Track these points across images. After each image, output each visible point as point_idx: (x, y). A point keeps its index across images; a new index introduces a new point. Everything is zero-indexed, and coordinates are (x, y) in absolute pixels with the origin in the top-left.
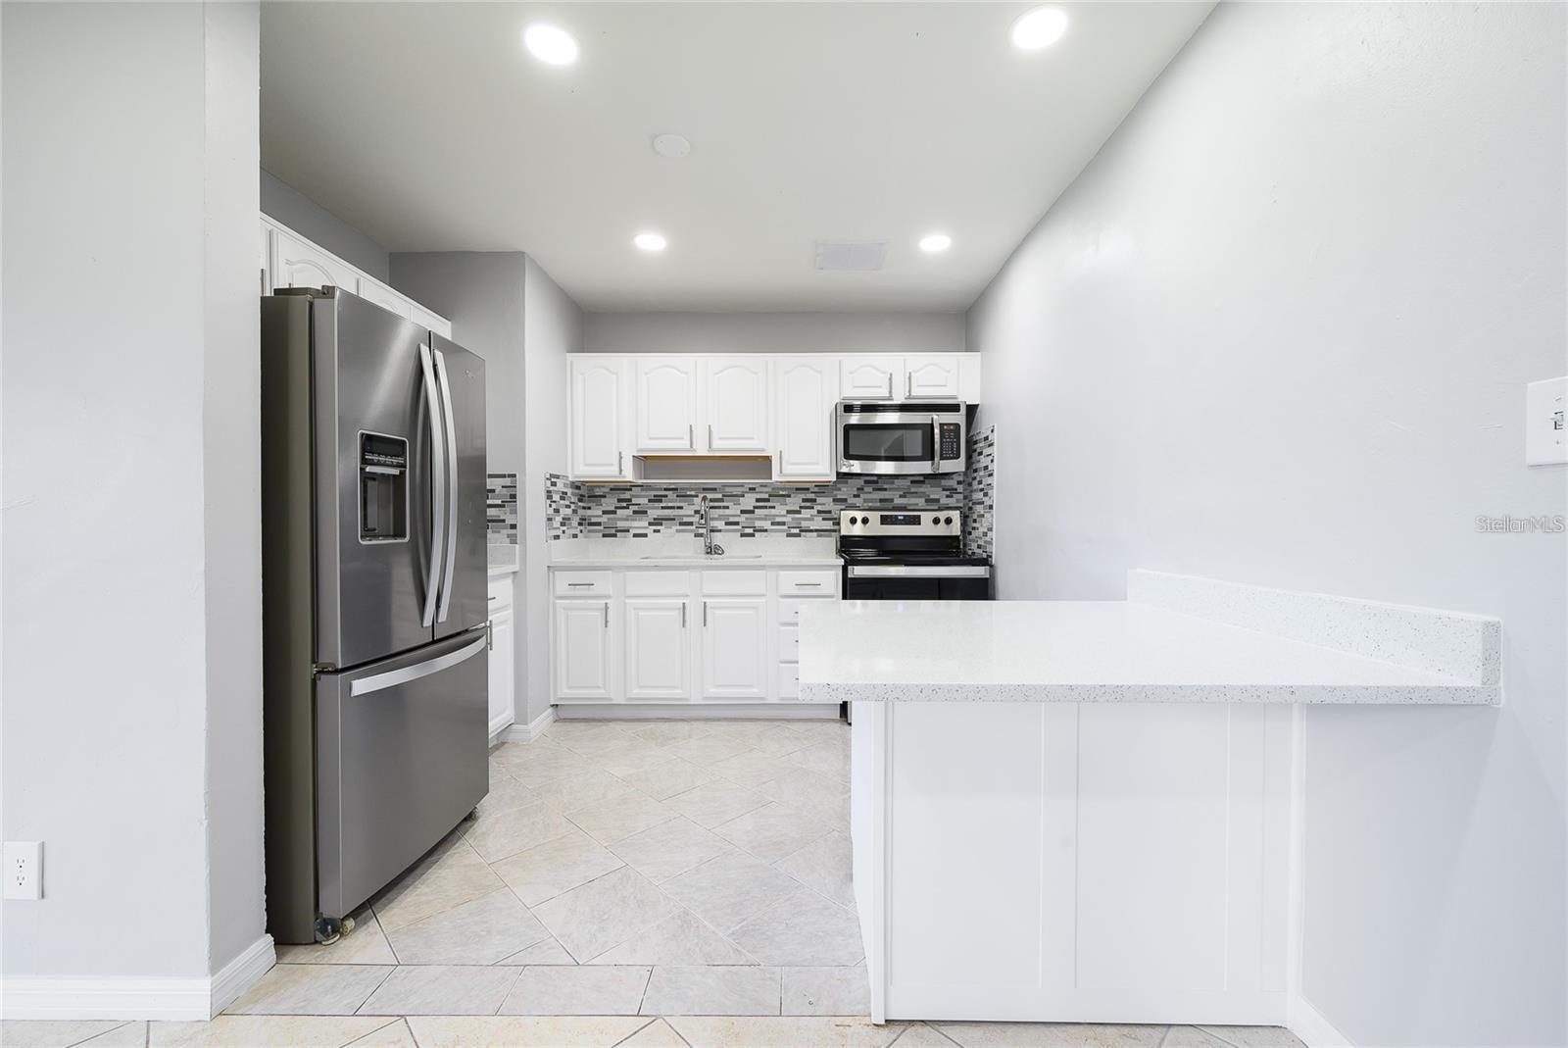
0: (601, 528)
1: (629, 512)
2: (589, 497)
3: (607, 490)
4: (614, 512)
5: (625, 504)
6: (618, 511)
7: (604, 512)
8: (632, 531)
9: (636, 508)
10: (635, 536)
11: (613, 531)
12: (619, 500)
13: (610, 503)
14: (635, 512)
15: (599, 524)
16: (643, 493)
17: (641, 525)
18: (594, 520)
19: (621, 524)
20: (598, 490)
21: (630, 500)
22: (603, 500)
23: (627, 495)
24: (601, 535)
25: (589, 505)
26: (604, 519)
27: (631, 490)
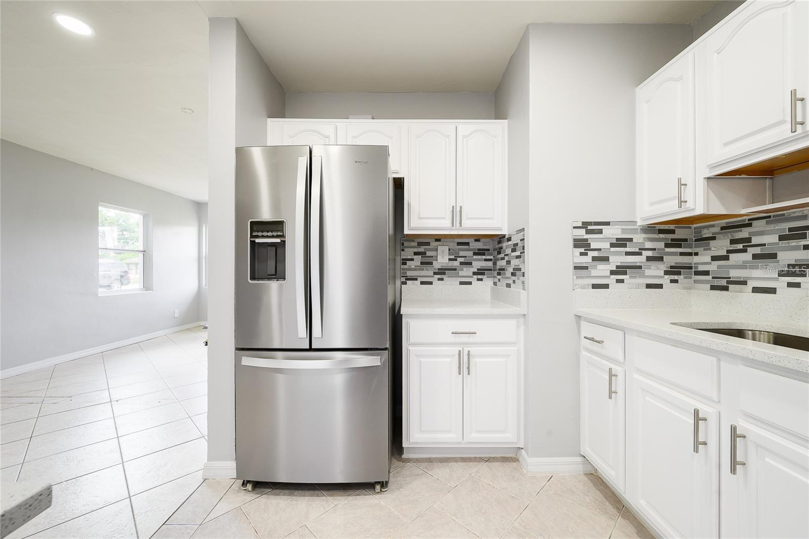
0: (709, 278)
1: (747, 256)
2: (696, 240)
3: (717, 229)
4: (726, 258)
5: (740, 246)
6: (731, 256)
7: (714, 258)
8: (752, 284)
9: (757, 250)
10: (756, 290)
11: (723, 282)
12: (733, 242)
13: (721, 246)
14: (755, 257)
15: (706, 273)
16: (772, 227)
17: (764, 274)
18: (701, 268)
19: (734, 274)
20: (705, 231)
21: (748, 240)
22: (712, 243)
23: (744, 233)
24: (709, 286)
25: (696, 250)
26: (713, 267)
27: (750, 225)
